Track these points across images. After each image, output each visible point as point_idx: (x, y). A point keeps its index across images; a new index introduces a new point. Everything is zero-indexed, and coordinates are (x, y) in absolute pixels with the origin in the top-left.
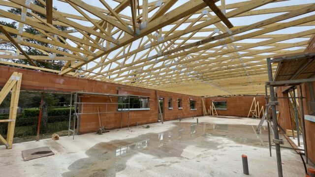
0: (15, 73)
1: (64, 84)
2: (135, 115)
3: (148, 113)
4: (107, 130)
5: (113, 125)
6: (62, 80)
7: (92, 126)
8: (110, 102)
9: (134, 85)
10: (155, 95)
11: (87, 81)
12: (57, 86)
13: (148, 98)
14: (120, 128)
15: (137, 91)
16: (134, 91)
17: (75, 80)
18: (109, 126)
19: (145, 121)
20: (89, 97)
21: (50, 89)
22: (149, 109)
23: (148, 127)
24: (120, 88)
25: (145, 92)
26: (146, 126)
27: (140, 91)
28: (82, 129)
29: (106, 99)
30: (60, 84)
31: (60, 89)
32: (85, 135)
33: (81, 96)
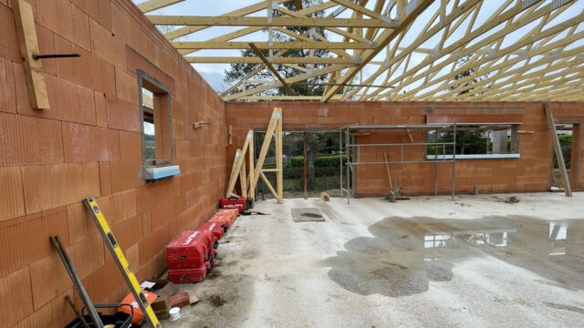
0: (276, 109)
1: (328, 116)
2: (471, 168)
3: (514, 166)
4: (404, 196)
5: (417, 188)
6: (326, 111)
7: (375, 185)
8: (409, 141)
9: (467, 98)
10: (540, 117)
11: (363, 105)
12: (320, 120)
13: (515, 127)
14: (432, 194)
15: (477, 112)
16: (468, 112)
17: (344, 106)
18: (409, 189)
19: (503, 186)
20: (368, 134)
21: (312, 126)
22: (518, 156)
23: (513, 200)
24: (430, 111)
25: (504, 111)
26: (504, 196)
27: (486, 112)
28: (360, 189)
29: (401, 136)
30: (323, 116)
31: (325, 126)
32: (366, 199)
33: (356, 134)
